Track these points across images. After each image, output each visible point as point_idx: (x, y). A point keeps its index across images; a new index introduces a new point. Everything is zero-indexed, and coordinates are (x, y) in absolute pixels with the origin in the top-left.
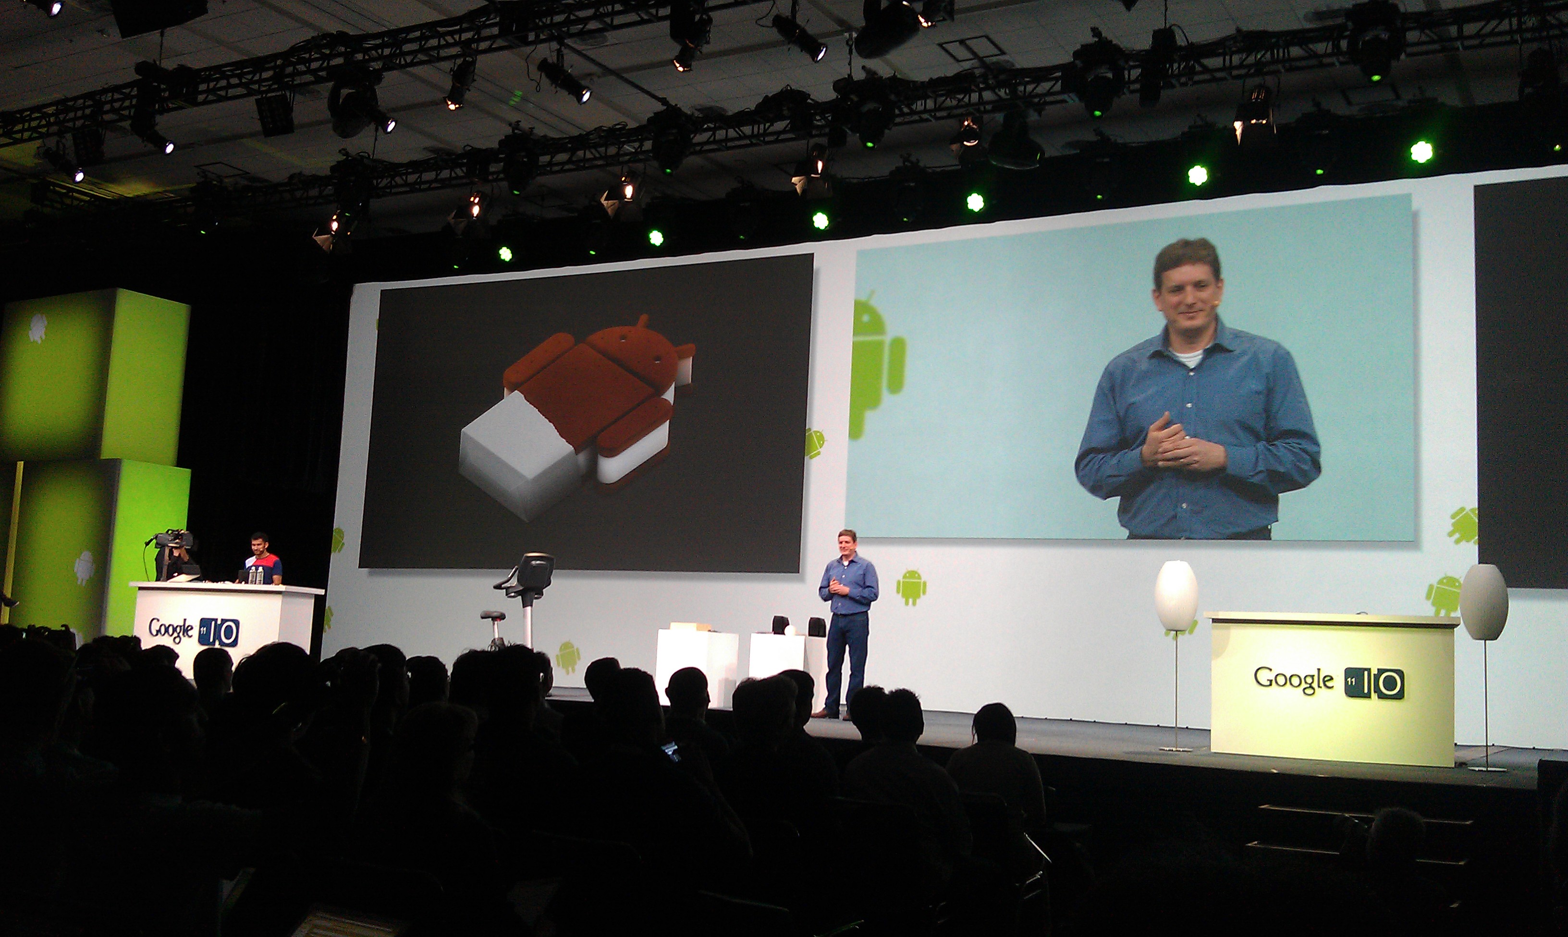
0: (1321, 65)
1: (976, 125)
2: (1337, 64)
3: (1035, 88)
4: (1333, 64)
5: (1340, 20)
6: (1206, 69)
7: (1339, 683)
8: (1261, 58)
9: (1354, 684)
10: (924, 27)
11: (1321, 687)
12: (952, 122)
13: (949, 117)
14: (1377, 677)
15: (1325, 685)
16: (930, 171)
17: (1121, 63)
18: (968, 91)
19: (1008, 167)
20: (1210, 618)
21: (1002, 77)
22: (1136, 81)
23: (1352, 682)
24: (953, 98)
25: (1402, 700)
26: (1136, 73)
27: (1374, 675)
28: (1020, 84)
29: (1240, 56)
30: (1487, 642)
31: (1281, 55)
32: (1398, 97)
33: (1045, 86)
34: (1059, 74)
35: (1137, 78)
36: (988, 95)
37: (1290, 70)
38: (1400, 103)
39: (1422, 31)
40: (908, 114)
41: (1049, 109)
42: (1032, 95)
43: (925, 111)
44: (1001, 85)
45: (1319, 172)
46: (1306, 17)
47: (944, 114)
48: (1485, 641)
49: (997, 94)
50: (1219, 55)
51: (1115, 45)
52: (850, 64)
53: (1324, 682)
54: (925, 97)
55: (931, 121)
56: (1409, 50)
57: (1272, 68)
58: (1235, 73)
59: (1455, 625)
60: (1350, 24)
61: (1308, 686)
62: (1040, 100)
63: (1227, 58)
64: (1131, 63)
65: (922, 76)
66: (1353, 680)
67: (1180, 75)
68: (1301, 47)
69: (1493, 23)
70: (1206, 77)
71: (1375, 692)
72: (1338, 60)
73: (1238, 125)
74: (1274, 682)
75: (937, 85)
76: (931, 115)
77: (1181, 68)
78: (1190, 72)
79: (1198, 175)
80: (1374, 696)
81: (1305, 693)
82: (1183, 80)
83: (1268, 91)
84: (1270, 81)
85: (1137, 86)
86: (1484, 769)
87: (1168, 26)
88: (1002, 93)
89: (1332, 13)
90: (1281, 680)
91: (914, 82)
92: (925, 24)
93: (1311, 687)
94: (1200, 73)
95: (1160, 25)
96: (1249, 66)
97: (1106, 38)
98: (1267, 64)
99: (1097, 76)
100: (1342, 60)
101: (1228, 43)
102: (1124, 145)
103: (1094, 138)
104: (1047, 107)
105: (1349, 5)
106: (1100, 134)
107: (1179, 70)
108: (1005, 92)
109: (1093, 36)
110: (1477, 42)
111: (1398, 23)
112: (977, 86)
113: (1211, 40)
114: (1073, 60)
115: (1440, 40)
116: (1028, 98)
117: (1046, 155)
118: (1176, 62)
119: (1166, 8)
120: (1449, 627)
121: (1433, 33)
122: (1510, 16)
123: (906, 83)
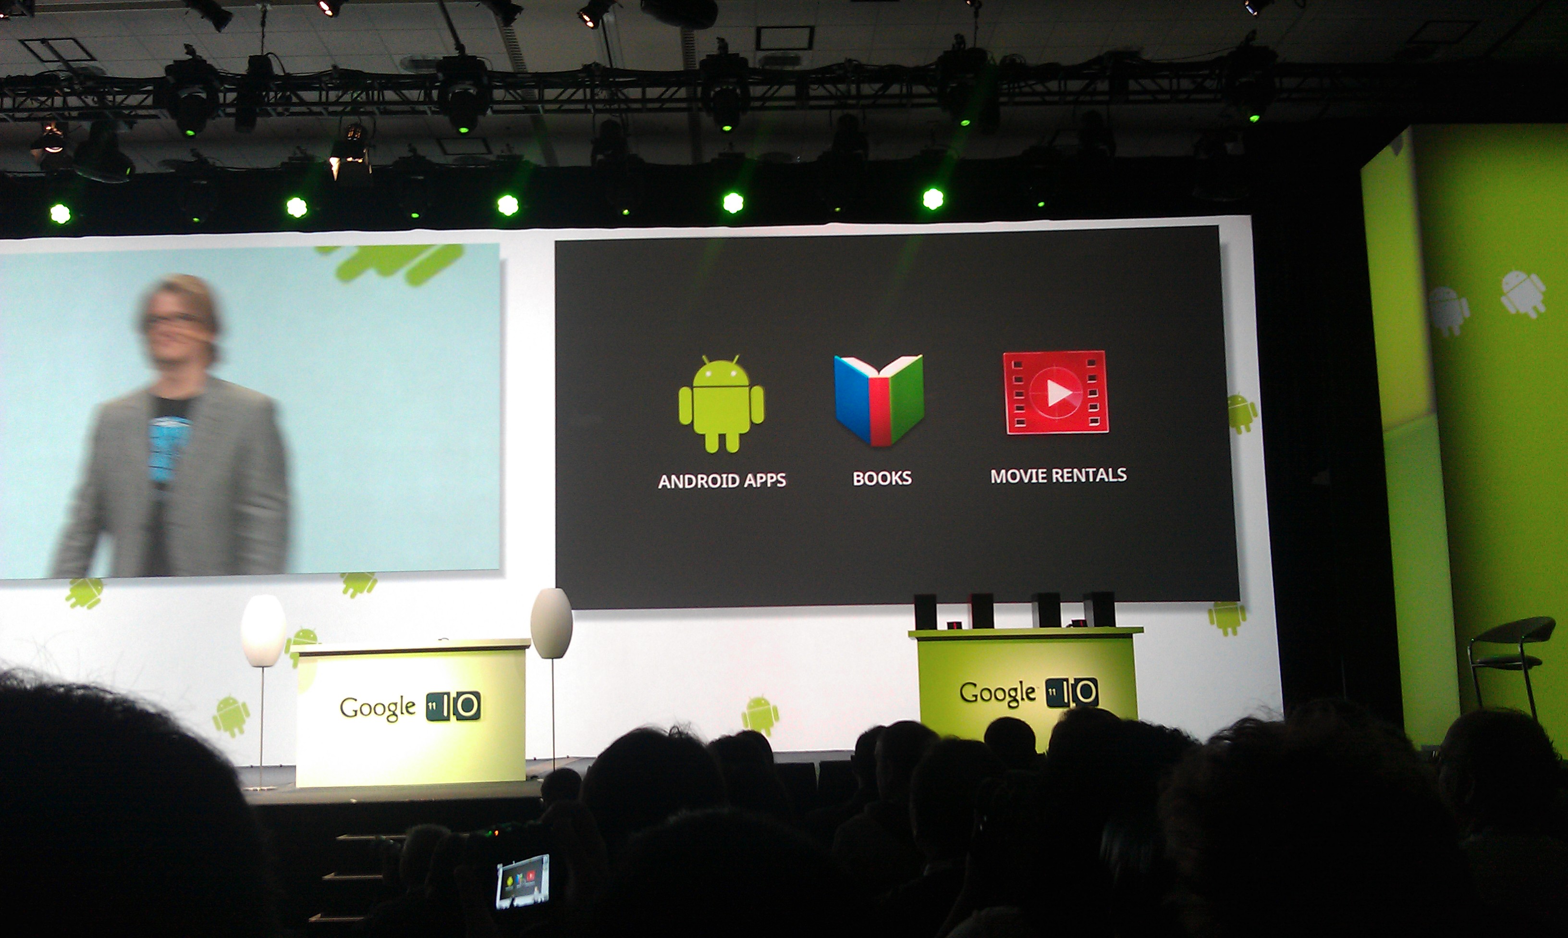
0: (414, 112)
1: (60, 132)
2: (429, 112)
3: (126, 99)
4: (424, 112)
5: (432, 71)
6: (302, 103)
7: (421, 708)
8: (357, 97)
9: (434, 708)
11: (404, 714)
12: (36, 124)
13: (28, 119)
14: (456, 700)
15: (407, 711)
16: (11, 176)
17: (216, 83)
18: (51, 95)
19: (93, 178)
20: (297, 652)
21: (90, 83)
22: (231, 105)
23: (432, 706)
24: (34, 100)
25: (478, 720)
26: (231, 96)
27: (453, 698)
28: (109, 94)
29: (336, 92)
31: (376, 97)
32: (490, 152)
33: (134, 100)
34: (150, 88)
35: (234, 100)
36: (73, 101)
37: (386, 112)
38: (492, 158)
39: (507, 90)
41: (141, 124)
42: (120, 107)
44: (89, 91)
45: (415, 215)
46: (402, 63)
47: (23, 115)
48: (553, 660)
49: (84, 102)
50: (314, 89)
51: (210, 66)
53: (407, 708)
55: (8, 121)
56: (496, 107)
57: (369, 108)
58: (331, 109)
59: (527, 646)
60: (440, 75)
61: (392, 713)
62: (131, 112)
63: (324, 93)
64: (227, 86)
66: (434, 704)
67: (276, 104)
68: (395, 91)
69: (570, 91)
70: (304, 109)
71: (454, 714)
72: (430, 108)
73: (335, 162)
74: (359, 712)
75: (15, 85)
76: (7, 115)
77: (278, 97)
78: (286, 102)
79: (297, 207)
80: (452, 718)
81: (388, 721)
82: (280, 109)
83: (364, 131)
84: (366, 121)
85: (234, 110)
87: (264, 53)
88: (90, 100)
89: (426, 63)
90: (366, 710)
93: (394, 714)
94: (295, 104)
95: (257, 51)
96: (346, 104)
97: (201, 57)
98: (363, 104)
99: (190, 95)
100: (433, 109)
101: (324, 79)
102: (223, 169)
103: (193, 159)
104: (139, 121)
105: (440, 57)
106: (197, 155)
107: (276, 99)
108: (93, 99)
109: (187, 53)
110: (555, 106)
111: (485, 80)
112: (61, 90)
113: (307, 73)
114: (165, 75)
115: (524, 101)
116: (118, 108)
117: (138, 171)
118: (273, 91)
119: (263, 36)
120: (522, 648)
121: (517, 93)
122: (583, 86)
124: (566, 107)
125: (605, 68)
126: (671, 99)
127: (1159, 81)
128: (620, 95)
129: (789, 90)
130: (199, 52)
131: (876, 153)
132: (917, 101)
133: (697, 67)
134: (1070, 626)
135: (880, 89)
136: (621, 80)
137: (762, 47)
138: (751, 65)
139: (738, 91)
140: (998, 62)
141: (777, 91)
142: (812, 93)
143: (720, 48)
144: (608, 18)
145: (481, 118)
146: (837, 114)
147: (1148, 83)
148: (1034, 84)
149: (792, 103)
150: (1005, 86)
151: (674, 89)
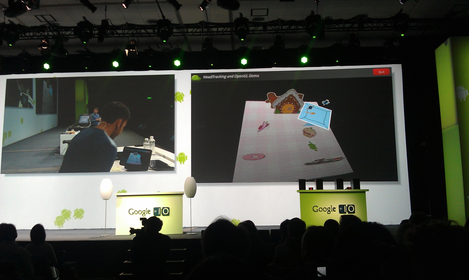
0: (150, 36)
1: (46, 42)
3: (66, 33)
4: (153, 36)
5: (155, 24)
6: (117, 33)
8: (133, 32)
10: (28, 10)
12: (39, 41)
13: (38, 39)
14: (162, 210)
15: (148, 213)
16: (32, 55)
17: (92, 28)
18: (44, 31)
19: (56, 56)
20: (116, 195)
21: (55, 28)
22: (97, 34)
24: (39, 33)
26: (97, 32)
28: (61, 31)
29: (127, 30)
31: (139, 32)
32: (172, 47)
33: (68, 33)
34: (73, 29)
36: (50, 33)
37: (142, 36)
38: (172, 49)
39: (177, 29)
40: (24, 37)
42: (64, 35)
43: (30, 36)
44: (55, 30)
45: (150, 66)
46: (146, 21)
47: (36, 38)
48: (191, 198)
49: (53, 33)
50: (121, 29)
51: (90, 23)
52: (4, 19)
53: (148, 212)
54: (30, 32)
55: (32, 40)
56: (174, 34)
57: (137, 35)
58: (126, 35)
60: (158, 25)
62: (67, 37)
63: (124, 31)
64: (95, 29)
65: (29, 25)
66: (156, 211)
67: (110, 34)
68: (144, 30)
69: (196, 29)
70: (118, 35)
71: (162, 214)
73: (127, 51)
74: (134, 213)
75: (33, 29)
76: (32, 38)
77: (110, 32)
78: (113, 33)
79: (116, 64)
80: (161, 215)
81: (143, 216)
82: (111, 36)
83: (135, 42)
84: (136, 39)
85: (97, 36)
86: (190, 234)
87: (106, 19)
88: (55, 33)
89: (153, 21)
91: (26, 27)
93: (144, 214)
94: (115, 34)
95: (104, 18)
96: (130, 34)
98: (135, 34)
99: (84, 32)
100: (156, 35)
101: (124, 26)
102: (94, 53)
103: (85, 50)
104: (70, 39)
105: (157, 19)
106: (87, 49)
109: (84, 19)
110: (191, 34)
111: (171, 26)
112: (47, 30)
113: (119, 25)
114: (77, 26)
115: (182, 32)
117: (69, 54)
118: (109, 30)
119: (106, 14)
120: (182, 194)
121: (180, 30)
122: (200, 28)
123: (23, 27)
124: (194, 34)
125: (206, 22)
126: (226, 31)
127: (374, 24)
128: (210, 30)
129: (261, 28)
130: (87, 19)
131: (288, 46)
132: (299, 31)
133: (234, 22)
134: (346, 189)
135: (288, 27)
136: (211, 26)
137: (253, 15)
138: (250, 20)
139: (246, 29)
140: (324, 19)
141: (257, 28)
142: (268, 29)
143: (240, 16)
144: (207, 7)
145: (170, 38)
146: (275, 35)
147: (370, 25)
148: (335, 25)
149: (262, 32)
150: (326, 26)
151: (226, 28)
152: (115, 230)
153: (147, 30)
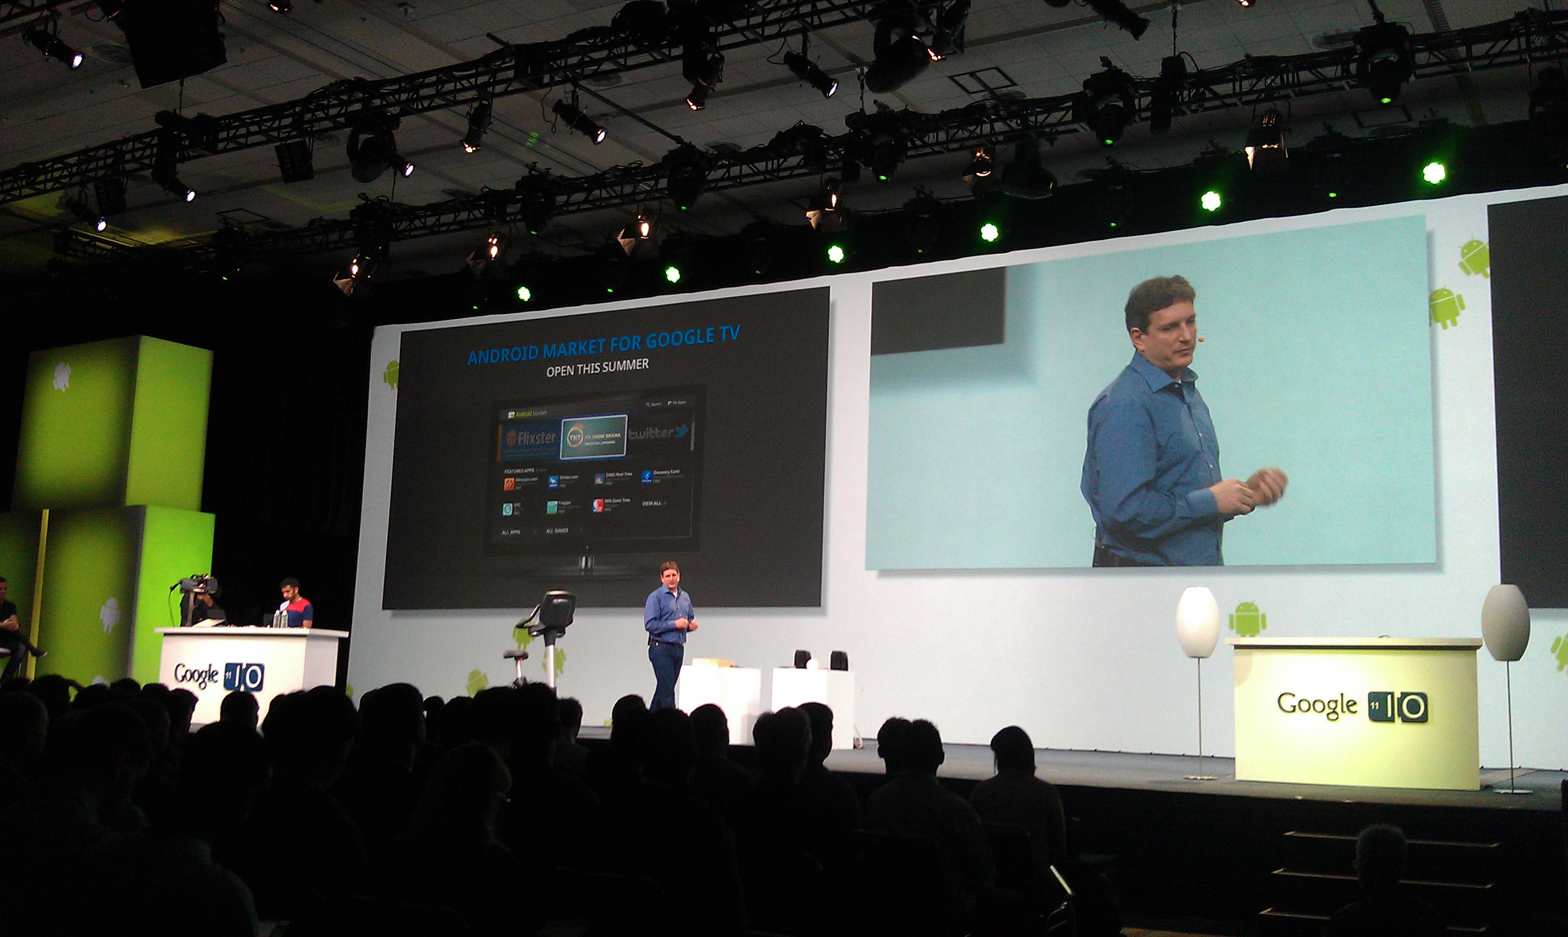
0: (1332, 89)
1: (988, 157)
2: (1347, 87)
3: (1045, 118)
4: (1343, 88)
5: (1350, 44)
6: (1216, 96)
7: (1363, 707)
8: (1271, 83)
9: (1377, 708)
10: (934, 60)
11: (1344, 712)
12: (966, 154)
13: (962, 148)
14: (1400, 701)
15: (1349, 711)
16: (944, 202)
17: (1131, 91)
18: (980, 123)
19: (1020, 196)
20: (1232, 645)
21: (1014, 108)
22: (1147, 109)
23: (1375, 706)
24: (965, 130)
25: (1426, 723)
26: (1146, 101)
27: (1398, 699)
28: (1031, 115)
29: (1251, 81)
30: (1510, 663)
31: (1290, 80)
32: (1410, 119)
33: (1054, 117)
34: (1069, 104)
35: (1148, 105)
36: (999, 126)
37: (1301, 94)
38: (1413, 125)
39: (1431, 53)
40: (920, 147)
41: (1061, 138)
42: (1042, 126)
43: (938, 143)
44: (1012, 116)
45: (1332, 195)
46: (1315, 40)
47: (955, 145)
48: (1508, 662)
49: (1008, 125)
50: (1227, 81)
51: (1126, 74)
52: (862, 98)
53: (1348, 707)
54: (937, 130)
55: (944, 153)
56: (1419, 72)
57: (1283, 92)
58: (1244, 99)
59: (1477, 646)
60: (1358, 47)
61: (1332, 711)
62: (1052, 130)
63: (1237, 84)
64: (1141, 92)
65: (933, 109)
66: (1377, 704)
67: (1190, 102)
68: (1311, 72)
69: (1501, 43)
70: (1217, 103)
71: (1399, 716)
72: (1348, 83)
73: (1250, 151)
74: (1297, 708)
75: (948, 119)
76: (943, 147)
77: (1191, 95)
78: (1200, 98)
79: (1211, 201)
80: (1398, 720)
81: (1329, 719)
82: (1194, 107)
83: (1279, 116)
84: (1280, 106)
86: (1510, 791)
87: (1177, 54)
88: (1013, 124)
89: (1341, 37)
90: (1305, 706)
91: (926, 115)
92: (935, 58)
93: (1334, 712)
94: (1209, 99)
95: (1169, 53)
96: (1260, 91)
97: (1116, 67)
98: (1278, 88)
99: (1107, 105)
100: (1352, 83)
101: (1237, 69)
102: (1137, 172)
103: (1107, 167)
104: (1059, 136)
105: (1357, 28)
106: (1112, 162)
107: (1189, 97)
108: (1017, 123)
109: (1103, 66)
110: (1486, 62)
111: (1407, 45)
112: (989, 117)
113: (1220, 66)
114: (1083, 90)
115: (1450, 61)
116: (1039, 128)
118: (1186, 89)
119: (1175, 37)
120: (1472, 648)
121: (1442, 54)
122: (1519, 36)
123: (917, 116)
124: (1498, 61)
125: (1540, 11)
128: (1559, 39)
130: (1115, 63)
136: (1561, 23)
145: (1404, 85)
152: (1234, 762)
153: (1319, 70)
